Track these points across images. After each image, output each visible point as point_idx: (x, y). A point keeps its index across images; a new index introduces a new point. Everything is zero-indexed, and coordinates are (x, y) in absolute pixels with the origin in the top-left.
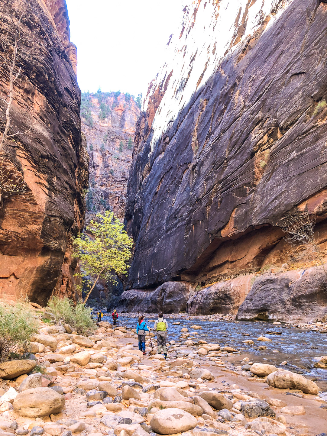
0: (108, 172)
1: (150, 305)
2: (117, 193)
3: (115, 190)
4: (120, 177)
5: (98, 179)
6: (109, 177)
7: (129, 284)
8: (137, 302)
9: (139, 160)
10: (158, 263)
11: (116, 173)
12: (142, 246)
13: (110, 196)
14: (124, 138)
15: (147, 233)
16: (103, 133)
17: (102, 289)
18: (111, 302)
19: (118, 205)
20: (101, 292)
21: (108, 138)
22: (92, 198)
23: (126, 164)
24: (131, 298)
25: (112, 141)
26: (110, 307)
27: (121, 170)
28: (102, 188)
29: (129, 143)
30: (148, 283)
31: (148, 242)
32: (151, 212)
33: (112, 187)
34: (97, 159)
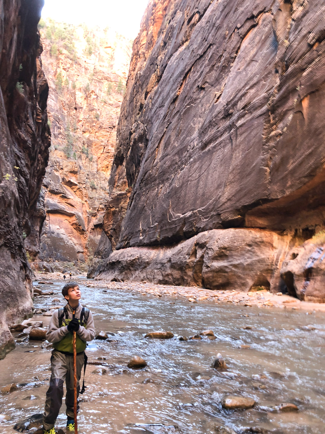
0: (92, 116)
1: (169, 271)
2: (102, 142)
3: (101, 138)
4: (106, 124)
5: (80, 123)
6: (93, 122)
7: (122, 241)
8: (140, 265)
9: (138, 80)
10: (183, 203)
11: (102, 118)
12: (146, 184)
13: (94, 144)
14: (113, 80)
15: (157, 163)
16: (88, 71)
17: (82, 251)
18: (92, 266)
19: (103, 155)
20: (80, 254)
21: (94, 78)
22: (72, 145)
23: (115, 109)
24: (129, 259)
25: (99, 82)
26: (91, 271)
27: (108, 116)
28: (85, 134)
29: (120, 86)
30: (160, 236)
31: (158, 176)
32: (165, 129)
33: (97, 134)
34: (80, 99)
